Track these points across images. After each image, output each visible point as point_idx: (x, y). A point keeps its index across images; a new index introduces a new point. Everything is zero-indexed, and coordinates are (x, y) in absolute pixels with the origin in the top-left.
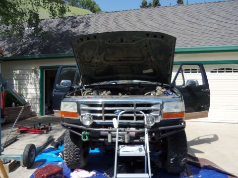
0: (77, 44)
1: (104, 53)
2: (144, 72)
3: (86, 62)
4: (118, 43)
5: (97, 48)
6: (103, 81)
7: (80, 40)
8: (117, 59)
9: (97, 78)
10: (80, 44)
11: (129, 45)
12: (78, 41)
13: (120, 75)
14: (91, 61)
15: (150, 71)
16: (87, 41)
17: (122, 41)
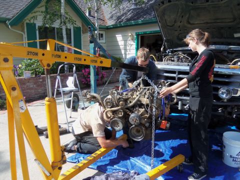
0: (158, 8)
1: (187, 16)
3: (168, 26)
4: (203, 3)
5: (180, 10)
7: (161, 4)
8: (202, 22)
10: (161, 8)
11: (216, 4)
12: (159, 5)
14: (174, 25)
16: (168, 4)
17: (207, 1)
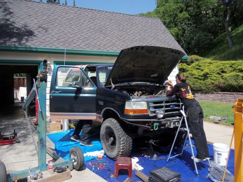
0: (126, 51)
2: (152, 76)
6: (123, 82)
9: (119, 80)
13: (135, 78)
15: (156, 75)
17: (156, 54)
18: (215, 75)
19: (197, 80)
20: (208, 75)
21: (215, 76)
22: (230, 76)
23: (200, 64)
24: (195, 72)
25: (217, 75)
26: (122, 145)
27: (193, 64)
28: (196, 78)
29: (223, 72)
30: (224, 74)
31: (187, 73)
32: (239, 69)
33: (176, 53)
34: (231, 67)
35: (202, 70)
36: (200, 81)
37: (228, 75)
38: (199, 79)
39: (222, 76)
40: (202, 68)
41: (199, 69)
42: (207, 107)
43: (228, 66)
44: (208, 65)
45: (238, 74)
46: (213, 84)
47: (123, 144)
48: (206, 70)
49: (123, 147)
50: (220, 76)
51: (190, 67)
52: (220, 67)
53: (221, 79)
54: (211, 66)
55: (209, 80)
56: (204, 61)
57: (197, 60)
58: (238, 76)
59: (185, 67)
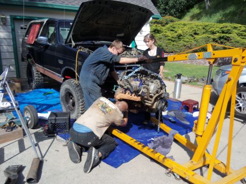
0: (87, 5)
2: (118, 35)
4: (119, 11)
8: (105, 23)
12: (90, 3)
15: (122, 35)
17: (122, 10)
18: (188, 36)
19: (170, 41)
20: (181, 37)
21: (187, 38)
22: (202, 38)
23: (175, 26)
24: (169, 33)
25: (190, 37)
26: (81, 107)
27: (168, 26)
28: (169, 40)
29: (196, 34)
30: (196, 36)
31: (161, 34)
32: (211, 31)
33: (143, 11)
34: (204, 28)
35: (176, 32)
36: (172, 43)
37: (200, 36)
38: (172, 41)
39: (194, 38)
40: (176, 30)
41: (173, 31)
42: (178, 68)
43: (201, 27)
44: (182, 26)
45: (209, 36)
46: (185, 46)
47: (82, 105)
48: (180, 32)
49: (82, 108)
50: (192, 38)
51: (164, 28)
52: (193, 29)
53: (193, 41)
54: (185, 28)
55: (181, 41)
56: (179, 23)
57: (172, 21)
58: (209, 37)
59: (159, 29)
